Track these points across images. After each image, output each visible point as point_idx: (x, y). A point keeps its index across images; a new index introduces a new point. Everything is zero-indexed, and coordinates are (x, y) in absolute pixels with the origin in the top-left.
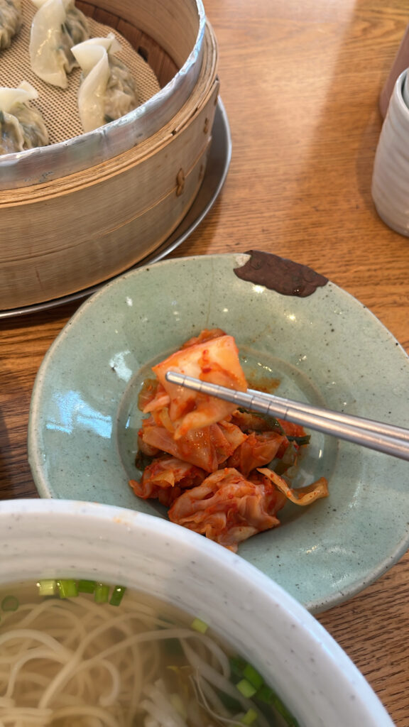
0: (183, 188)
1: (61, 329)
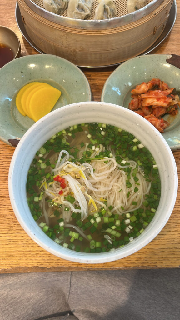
0: (156, 32)
1: (111, 74)
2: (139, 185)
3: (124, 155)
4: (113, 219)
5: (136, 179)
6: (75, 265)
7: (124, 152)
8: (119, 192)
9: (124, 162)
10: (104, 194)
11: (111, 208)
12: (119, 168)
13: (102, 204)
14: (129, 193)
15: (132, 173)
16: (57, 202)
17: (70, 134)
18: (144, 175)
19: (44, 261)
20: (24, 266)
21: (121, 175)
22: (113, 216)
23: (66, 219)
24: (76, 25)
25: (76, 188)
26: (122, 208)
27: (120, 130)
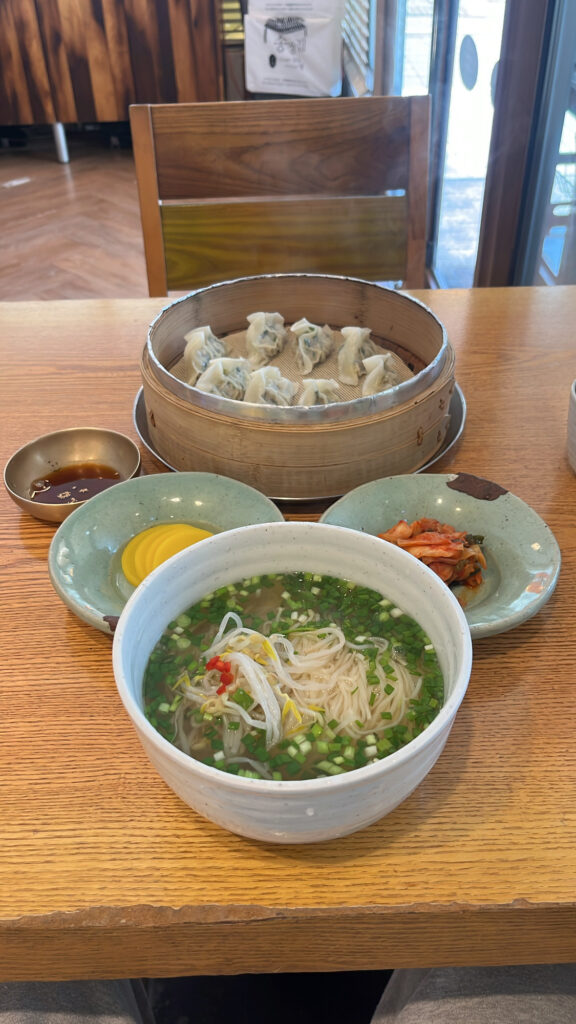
0: (422, 439)
2: (395, 680)
3: (361, 628)
4: (337, 746)
5: (388, 670)
6: (247, 900)
7: (361, 624)
8: (353, 693)
9: (361, 639)
10: (318, 697)
11: (333, 724)
12: (351, 651)
13: (314, 714)
14: (373, 695)
15: (379, 658)
16: (212, 709)
17: (244, 593)
18: (405, 664)
19: (165, 892)
20: (112, 905)
21: (355, 663)
22: (338, 739)
23: (230, 748)
24: (261, 416)
25: (257, 675)
26: (359, 725)
27: (351, 586)
